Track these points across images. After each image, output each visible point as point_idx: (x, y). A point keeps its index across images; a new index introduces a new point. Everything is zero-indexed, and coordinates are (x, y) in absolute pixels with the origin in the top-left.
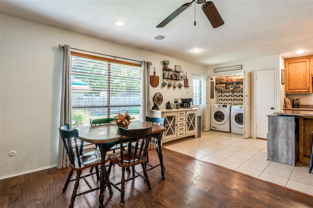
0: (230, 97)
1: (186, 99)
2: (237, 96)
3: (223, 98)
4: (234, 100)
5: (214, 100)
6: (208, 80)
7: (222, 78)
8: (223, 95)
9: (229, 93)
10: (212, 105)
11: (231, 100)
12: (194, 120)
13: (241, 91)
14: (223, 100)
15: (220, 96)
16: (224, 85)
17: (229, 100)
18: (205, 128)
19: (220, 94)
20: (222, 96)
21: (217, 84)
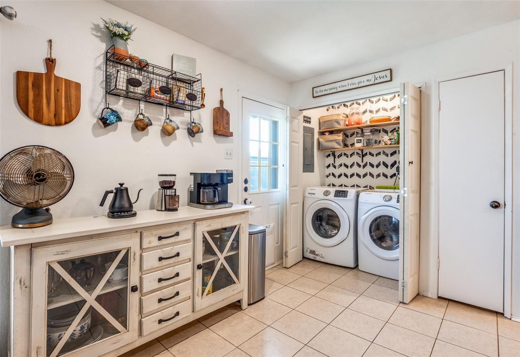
0: (355, 169)
1: (209, 176)
2: (372, 165)
3: (337, 172)
4: (365, 175)
5: (314, 177)
6: (297, 120)
7: (336, 118)
8: (337, 164)
9: (353, 157)
10: (308, 190)
11: (358, 175)
12: (236, 247)
13: (384, 152)
14: (337, 175)
15: (329, 166)
16: (340, 137)
17: (352, 175)
18: (287, 256)
19: (330, 160)
20: (335, 167)
21: (322, 133)
